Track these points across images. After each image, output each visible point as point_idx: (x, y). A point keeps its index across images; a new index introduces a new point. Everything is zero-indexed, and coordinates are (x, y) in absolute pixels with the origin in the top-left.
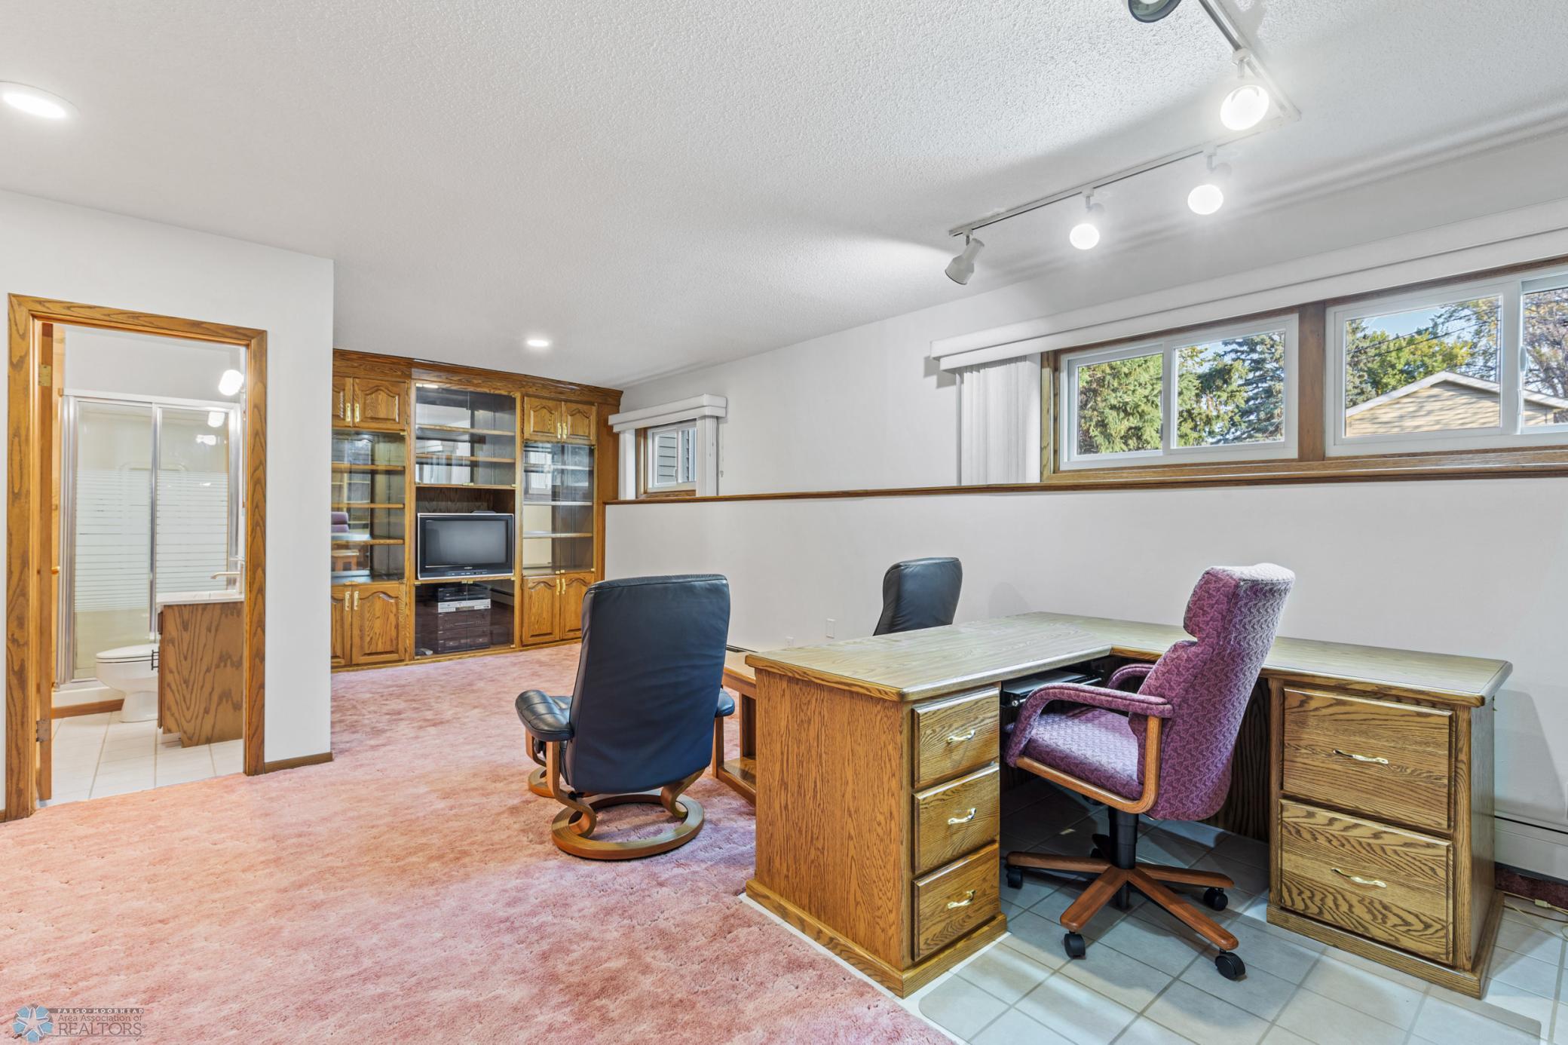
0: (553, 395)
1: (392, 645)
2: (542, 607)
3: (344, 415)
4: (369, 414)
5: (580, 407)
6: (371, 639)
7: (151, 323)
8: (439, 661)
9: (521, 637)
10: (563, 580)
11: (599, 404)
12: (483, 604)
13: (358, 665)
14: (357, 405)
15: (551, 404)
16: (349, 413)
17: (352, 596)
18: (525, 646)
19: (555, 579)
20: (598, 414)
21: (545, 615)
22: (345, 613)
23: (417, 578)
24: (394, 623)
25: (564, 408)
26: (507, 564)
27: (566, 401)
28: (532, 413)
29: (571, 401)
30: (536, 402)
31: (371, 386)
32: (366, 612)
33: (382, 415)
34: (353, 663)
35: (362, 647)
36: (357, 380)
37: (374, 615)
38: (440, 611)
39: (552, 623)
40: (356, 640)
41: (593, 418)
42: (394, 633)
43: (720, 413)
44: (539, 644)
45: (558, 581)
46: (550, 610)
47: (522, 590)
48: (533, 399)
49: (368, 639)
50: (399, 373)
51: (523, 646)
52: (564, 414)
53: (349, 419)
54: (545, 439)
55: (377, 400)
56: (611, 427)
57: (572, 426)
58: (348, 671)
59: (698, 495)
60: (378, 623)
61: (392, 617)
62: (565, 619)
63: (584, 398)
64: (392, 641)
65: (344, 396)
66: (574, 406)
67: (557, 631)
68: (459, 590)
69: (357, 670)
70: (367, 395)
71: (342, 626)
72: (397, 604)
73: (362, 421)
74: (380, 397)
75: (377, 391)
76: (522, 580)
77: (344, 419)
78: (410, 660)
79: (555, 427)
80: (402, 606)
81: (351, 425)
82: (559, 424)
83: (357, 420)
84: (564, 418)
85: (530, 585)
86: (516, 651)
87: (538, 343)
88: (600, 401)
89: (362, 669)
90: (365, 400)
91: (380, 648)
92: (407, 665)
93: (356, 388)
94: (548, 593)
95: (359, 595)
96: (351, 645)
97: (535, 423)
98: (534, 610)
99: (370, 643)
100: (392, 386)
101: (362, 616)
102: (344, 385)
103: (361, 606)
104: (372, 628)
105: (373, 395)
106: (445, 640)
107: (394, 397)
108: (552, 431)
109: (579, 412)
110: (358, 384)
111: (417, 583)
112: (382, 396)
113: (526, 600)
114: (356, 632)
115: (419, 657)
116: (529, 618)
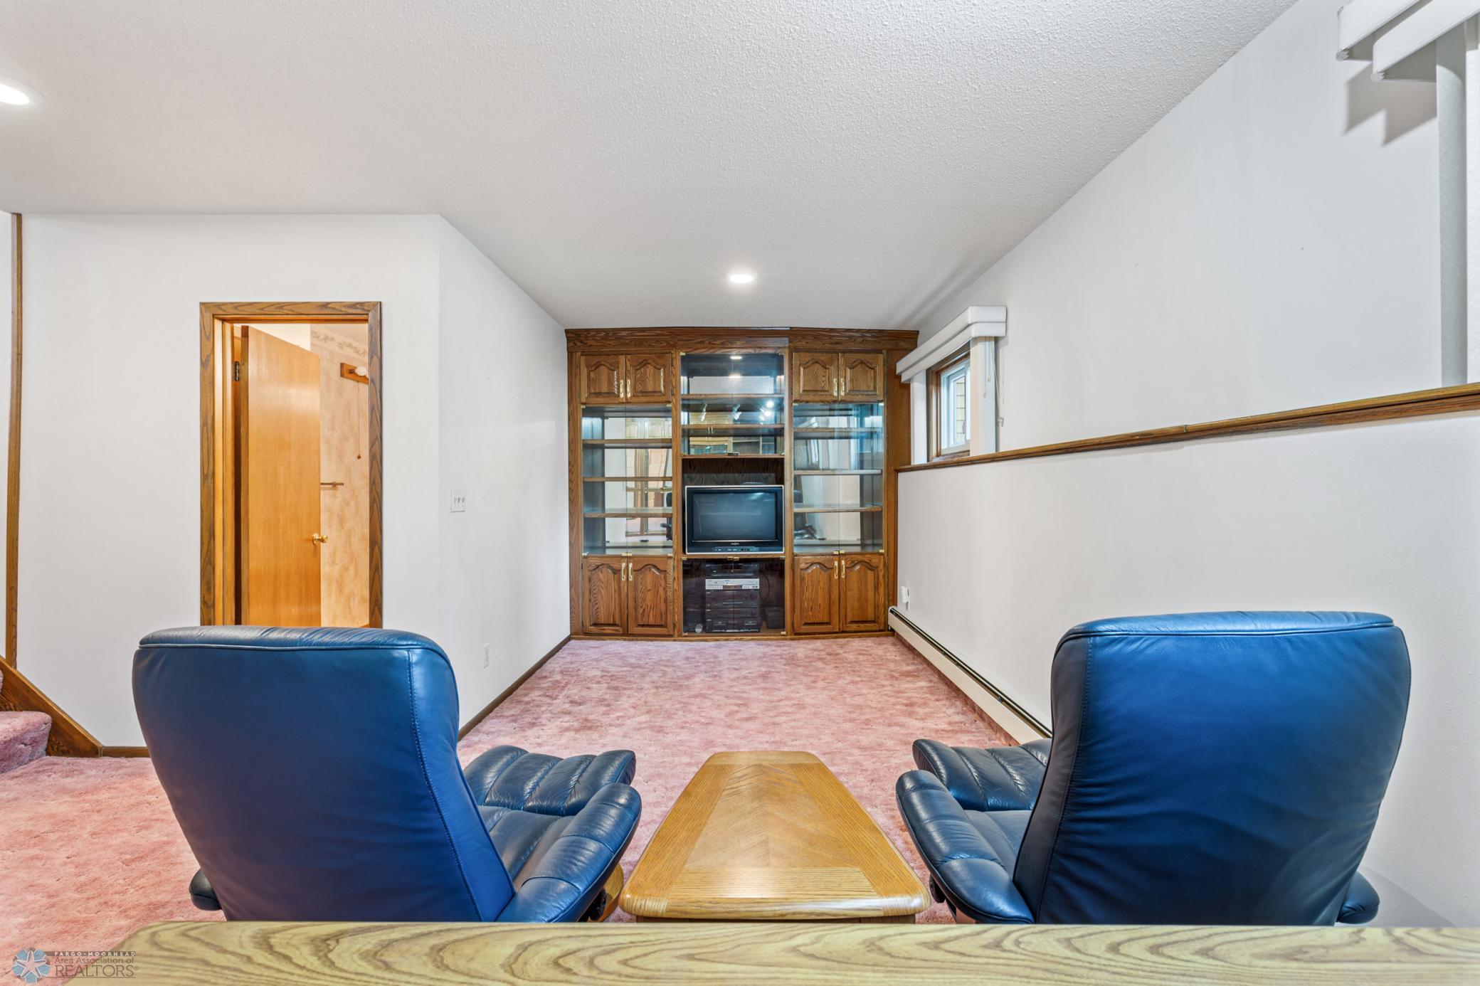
0: (827, 346)
1: (661, 619)
2: (817, 592)
3: (619, 392)
4: (639, 388)
5: (861, 356)
6: (644, 610)
7: (292, 311)
8: (706, 641)
9: (793, 623)
10: (843, 562)
11: (889, 350)
12: (752, 584)
13: (633, 635)
14: (629, 381)
15: (824, 357)
16: (622, 390)
17: (627, 567)
18: (797, 635)
19: (833, 560)
20: (886, 362)
21: (820, 601)
22: (622, 584)
23: (684, 552)
24: (663, 597)
25: (841, 361)
26: (777, 541)
27: (844, 352)
28: (802, 369)
29: (851, 352)
30: (807, 357)
31: (640, 361)
32: (639, 583)
33: (650, 389)
34: (629, 632)
35: (636, 619)
36: (629, 357)
37: (646, 587)
38: (707, 588)
39: (830, 612)
40: (631, 610)
41: (880, 368)
42: (663, 607)
43: (998, 331)
44: (814, 634)
45: (836, 564)
46: (827, 596)
47: (793, 570)
48: (802, 354)
49: (641, 611)
50: (664, 344)
51: (796, 634)
52: (842, 368)
53: (622, 395)
54: (817, 398)
55: (645, 374)
56: (899, 377)
57: (852, 380)
58: (625, 640)
59: (973, 454)
60: (649, 596)
61: (661, 590)
62: (846, 608)
63: (869, 347)
64: (661, 614)
65: (617, 374)
66: (854, 357)
67: (835, 620)
68: (726, 567)
69: (632, 640)
70: (638, 370)
71: (620, 596)
72: (665, 578)
73: (633, 396)
74: (648, 370)
75: (645, 365)
76: (793, 560)
77: (619, 396)
78: (679, 636)
79: (830, 383)
80: (670, 580)
81: (625, 401)
82: (835, 380)
83: (629, 395)
84: (842, 372)
85: (803, 566)
86: (786, 639)
87: (741, 279)
88: (889, 347)
89: (637, 640)
90: (636, 375)
91: (651, 621)
92: (675, 640)
93: (628, 365)
94: (824, 575)
95: (633, 566)
96: (628, 615)
97: (804, 381)
98: (807, 595)
99: (643, 614)
100: (659, 357)
101: (635, 587)
102: (618, 363)
103: (635, 578)
104: (644, 600)
105: (642, 370)
106: (712, 618)
107: (660, 369)
108: (827, 388)
109: (862, 362)
110: (629, 361)
111: (684, 558)
112: (650, 370)
113: (798, 582)
114: (631, 603)
115: (686, 634)
116: (802, 602)
